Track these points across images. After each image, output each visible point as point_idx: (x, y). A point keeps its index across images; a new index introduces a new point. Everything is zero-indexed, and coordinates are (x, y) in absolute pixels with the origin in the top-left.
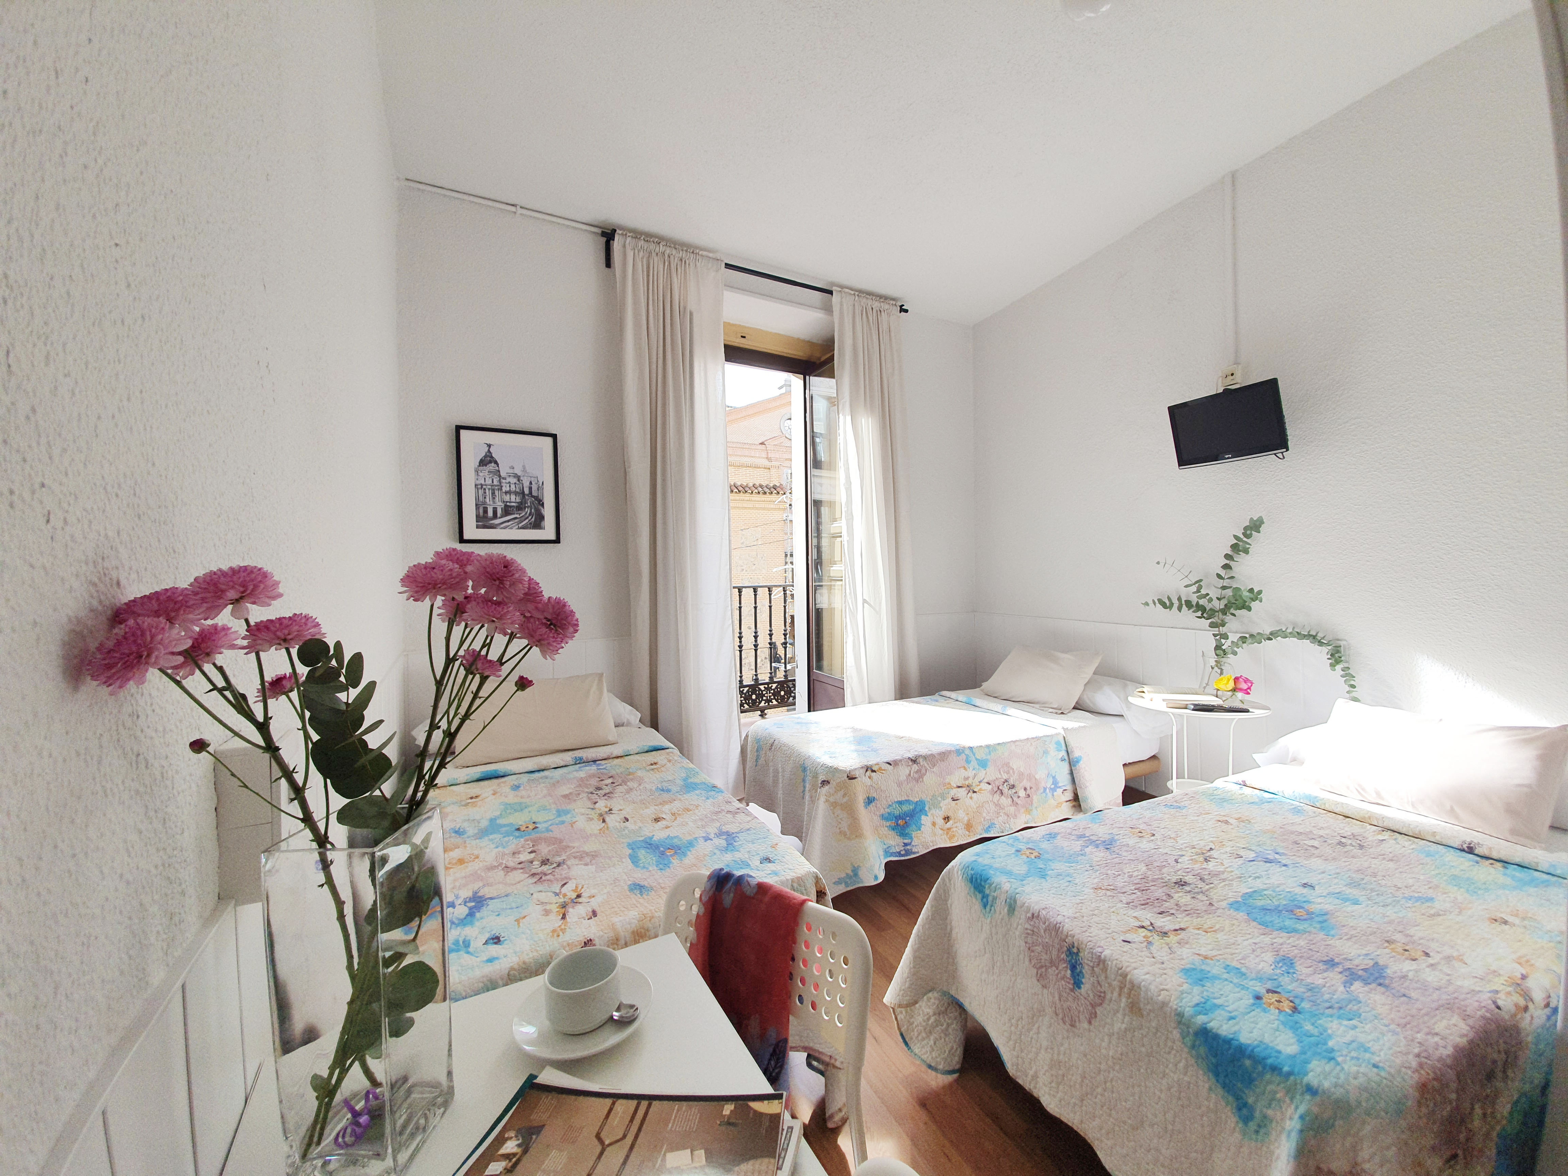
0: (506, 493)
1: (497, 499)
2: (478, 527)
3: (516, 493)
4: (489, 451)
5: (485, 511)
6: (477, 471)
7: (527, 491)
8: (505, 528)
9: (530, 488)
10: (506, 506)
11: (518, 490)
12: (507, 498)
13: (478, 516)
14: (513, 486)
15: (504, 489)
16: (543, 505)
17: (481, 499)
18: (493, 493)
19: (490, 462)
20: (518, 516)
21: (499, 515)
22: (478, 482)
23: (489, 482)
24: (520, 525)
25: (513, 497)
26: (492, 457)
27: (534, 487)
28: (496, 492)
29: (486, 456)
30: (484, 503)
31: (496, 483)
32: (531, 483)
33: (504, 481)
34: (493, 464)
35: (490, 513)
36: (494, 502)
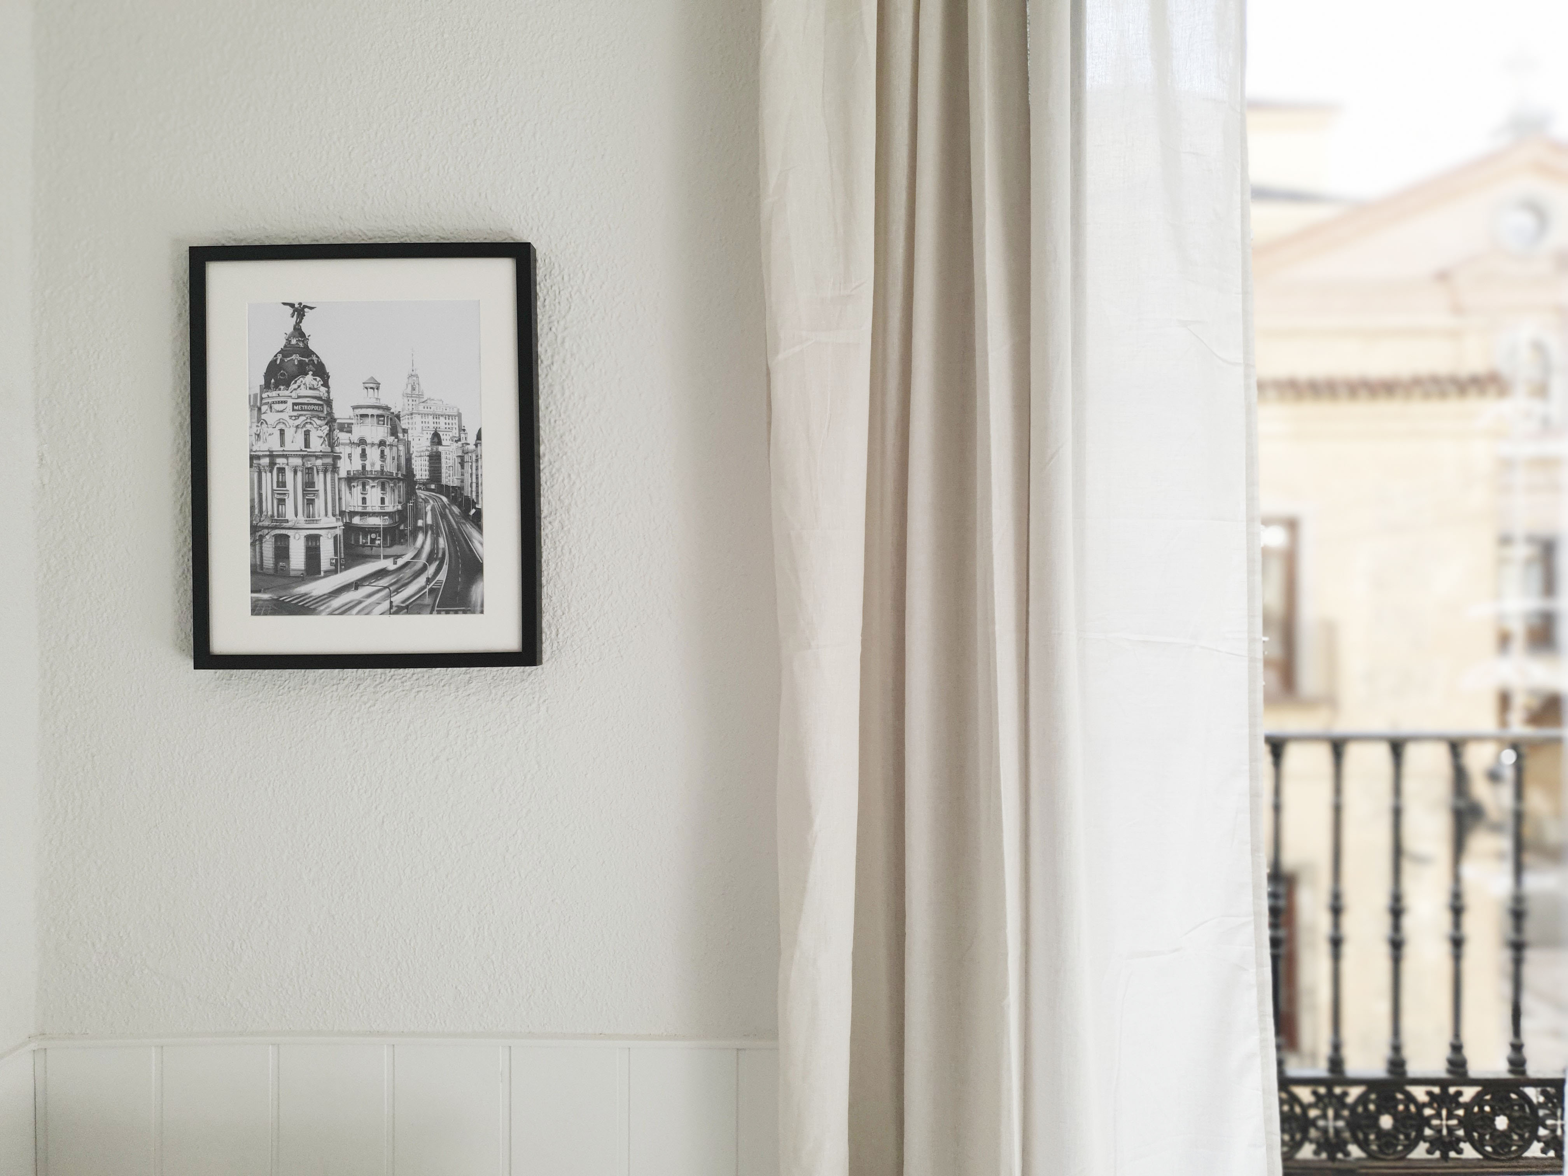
0: (350, 480)
1: (319, 503)
2: (257, 609)
3: (384, 480)
4: (298, 332)
5: (282, 551)
6: (257, 407)
7: (421, 470)
8: (345, 610)
9: (435, 459)
10: (349, 529)
11: (390, 467)
12: (352, 500)
13: (257, 570)
14: (373, 454)
15: (345, 467)
16: (477, 520)
17: (269, 506)
18: (309, 484)
19: (302, 371)
20: (389, 564)
21: (325, 565)
22: (262, 447)
23: (295, 442)
24: (397, 599)
25: (374, 495)
26: (307, 352)
27: (449, 453)
28: (319, 480)
29: (286, 352)
30: (279, 521)
31: (317, 445)
32: (436, 438)
33: (343, 437)
34: (309, 379)
35: (297, 560)
36: (310, 517)
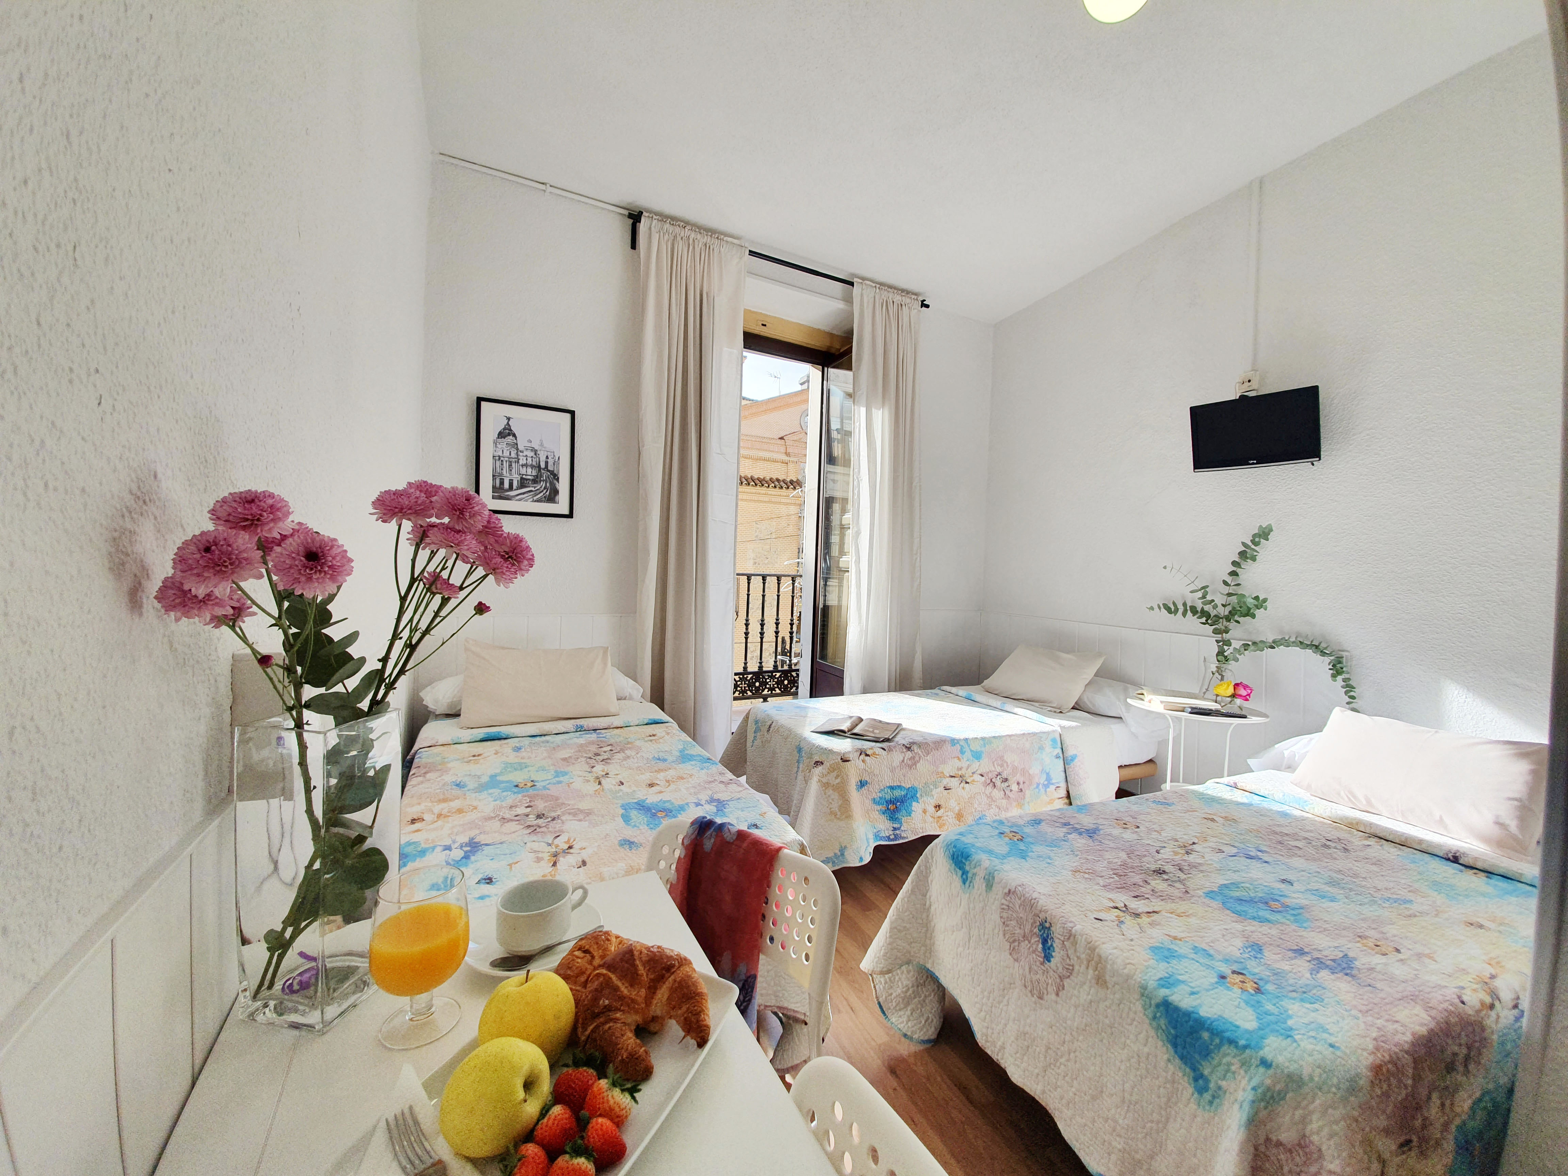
0: (522, 466)
1: (513, 471)
2: (493, 498)
3: (532, 466)
4: (508, 424)
5: (502, 483)
6: (495, 443)
7: (543, 465)
8: (520, 500)
9: (547, 463)
10: (522, 478)
11: (534, 463)
12: (523, 471)
13: (494, 487)
14: (530, 460)
15: (521, 462)
16: (558, 480)
17: (498, 470)
18: (510, 466)
19: (509, 435)
20: (533, 489)
21: (514, 487)
22: (496, 454)
23: (507, 454)
24: (535, 498)
25: (529, 470)
26: (511, 430)
27: (551, 461)
28: (513, 465)
29: (505, 429)
30: (501, 474)
31: (513, 455)
32: (547, 457)
33: (521, 454)
34: (511, 437)
35: (506, 485)
36: (510, 474)
